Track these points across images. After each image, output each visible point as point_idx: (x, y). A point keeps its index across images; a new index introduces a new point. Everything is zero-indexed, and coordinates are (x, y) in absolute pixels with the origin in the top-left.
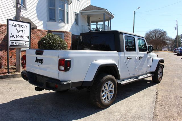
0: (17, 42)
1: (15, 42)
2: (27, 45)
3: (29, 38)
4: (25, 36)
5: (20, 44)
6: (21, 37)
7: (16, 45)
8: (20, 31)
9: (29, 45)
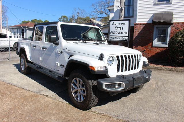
0: (115, 37)
1: (113, 37)
2: (125, 40)
3: (128, 34)
4: (123, 32)
5: (117, 38)
6: (119, 33)
7: (114, 39)
8: (118, 28)
9: (127, 40)
